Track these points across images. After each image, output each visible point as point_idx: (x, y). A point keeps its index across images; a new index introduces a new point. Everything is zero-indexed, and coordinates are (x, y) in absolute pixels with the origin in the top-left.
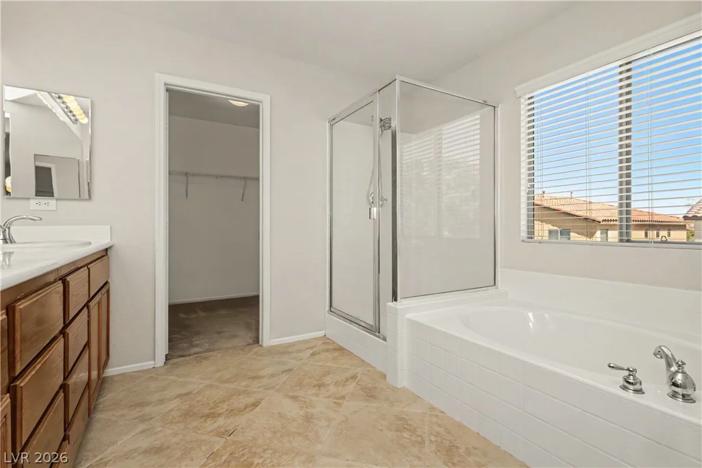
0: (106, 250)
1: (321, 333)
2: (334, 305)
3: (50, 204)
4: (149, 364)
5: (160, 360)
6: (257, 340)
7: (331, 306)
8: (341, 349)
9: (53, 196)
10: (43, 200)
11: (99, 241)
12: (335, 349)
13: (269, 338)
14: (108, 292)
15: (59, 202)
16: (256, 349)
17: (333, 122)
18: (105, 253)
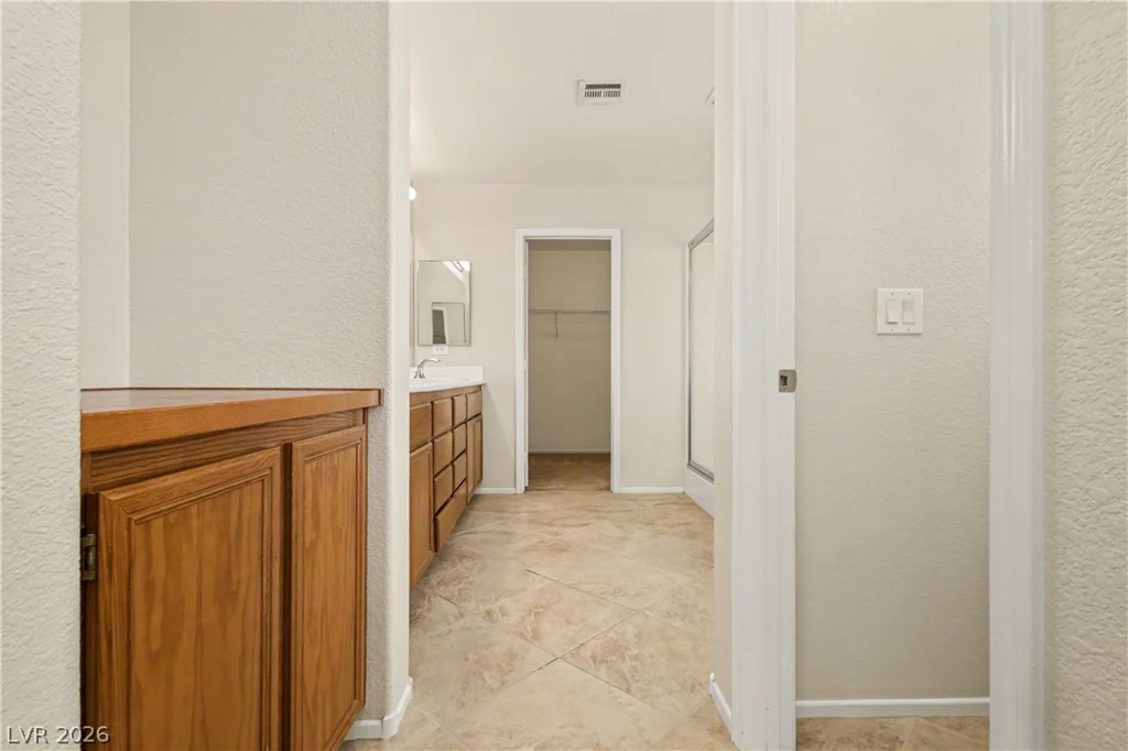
0: (480, 386)
1: (680, 490)
2: (692, 459)
3: (442, 350)
4: (510, 490)
5: (521, 487)
6: (608, 489)
7: (690, 459)
8: (694, 504)
9: (444, 342)
10: (440, 346)
11: (476, 379)
12: (687, 504)
13: (618, 485)
14: (481, 421)
15: (451, 348)
16: (606, 493)
17: (693, 244)
18: (479, 388)
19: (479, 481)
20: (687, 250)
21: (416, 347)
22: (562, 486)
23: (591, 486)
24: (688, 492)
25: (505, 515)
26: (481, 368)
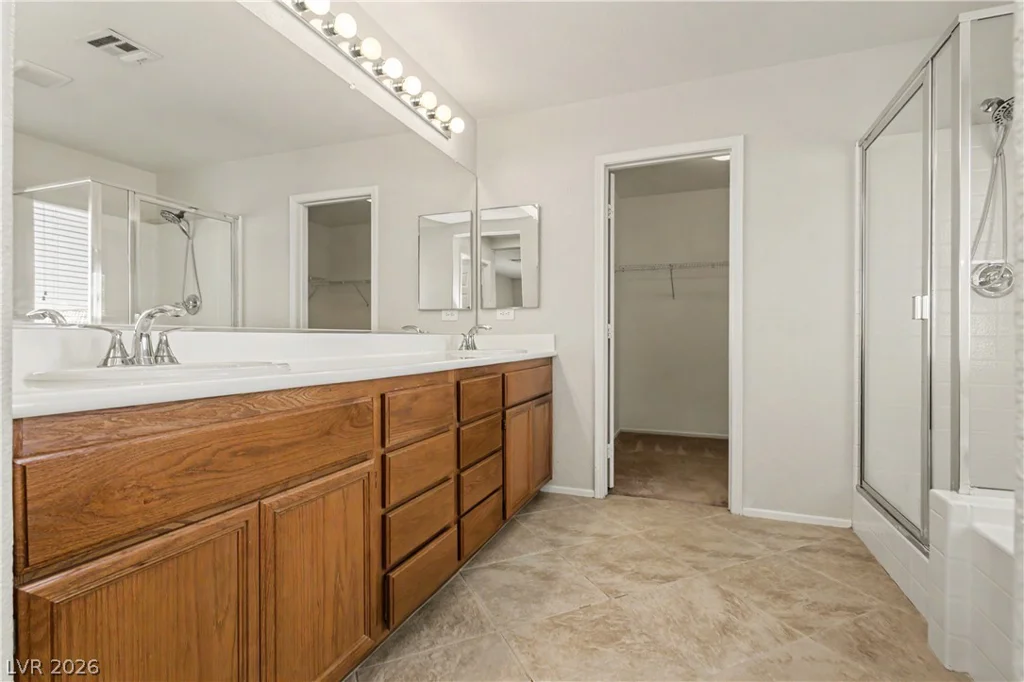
0: (551, 358)
1: (844, 523)
2: (866, 477)
3: (509, 314)
6: (725, 503)
7: (862, 477)
8: (870, 558)
10: (505, 311)
11: (547, 351)
14: (550, 402)
15: (519, 312)
16: (720, 513)
17: (867, 143)
18: (549, 361)
19: (548, 476)
20: (858, 150)
21: (480, 311)
22: (659, 490)
23: (697, 496)
24: (856, 529)
25: (563, 537)
26: (552, 336)
